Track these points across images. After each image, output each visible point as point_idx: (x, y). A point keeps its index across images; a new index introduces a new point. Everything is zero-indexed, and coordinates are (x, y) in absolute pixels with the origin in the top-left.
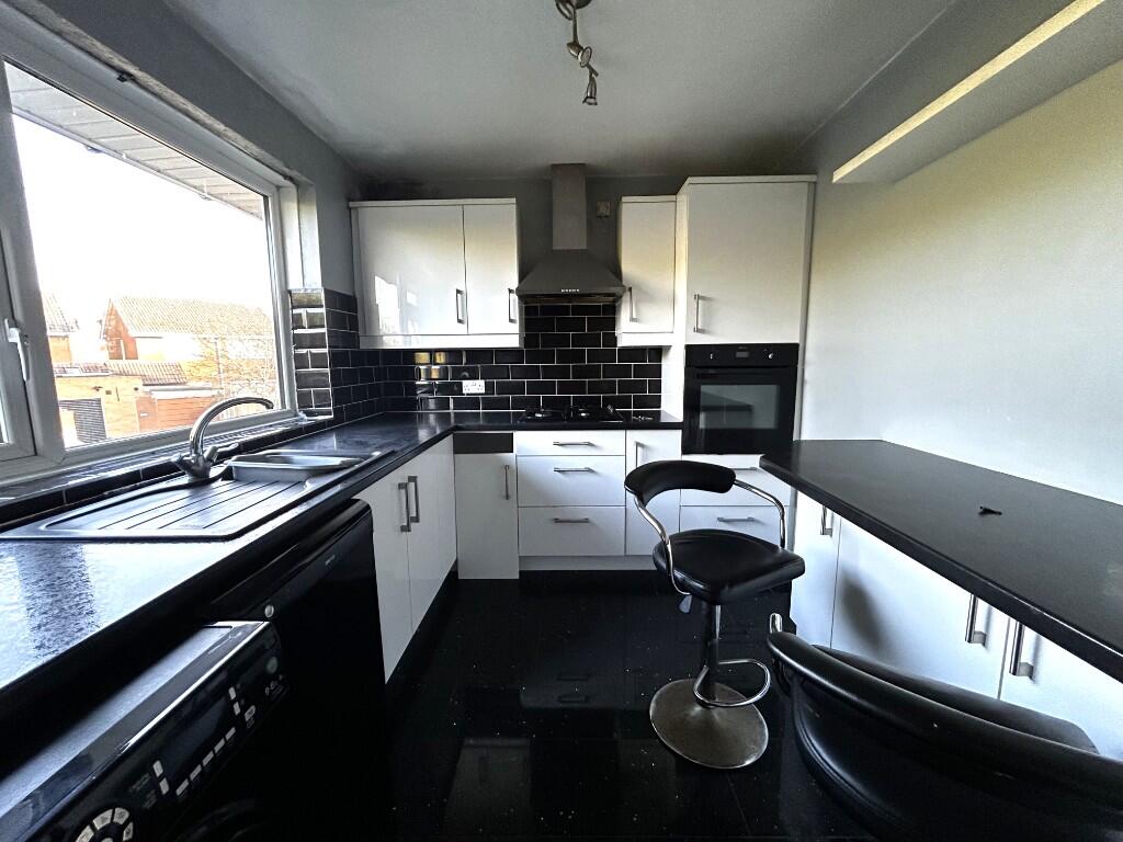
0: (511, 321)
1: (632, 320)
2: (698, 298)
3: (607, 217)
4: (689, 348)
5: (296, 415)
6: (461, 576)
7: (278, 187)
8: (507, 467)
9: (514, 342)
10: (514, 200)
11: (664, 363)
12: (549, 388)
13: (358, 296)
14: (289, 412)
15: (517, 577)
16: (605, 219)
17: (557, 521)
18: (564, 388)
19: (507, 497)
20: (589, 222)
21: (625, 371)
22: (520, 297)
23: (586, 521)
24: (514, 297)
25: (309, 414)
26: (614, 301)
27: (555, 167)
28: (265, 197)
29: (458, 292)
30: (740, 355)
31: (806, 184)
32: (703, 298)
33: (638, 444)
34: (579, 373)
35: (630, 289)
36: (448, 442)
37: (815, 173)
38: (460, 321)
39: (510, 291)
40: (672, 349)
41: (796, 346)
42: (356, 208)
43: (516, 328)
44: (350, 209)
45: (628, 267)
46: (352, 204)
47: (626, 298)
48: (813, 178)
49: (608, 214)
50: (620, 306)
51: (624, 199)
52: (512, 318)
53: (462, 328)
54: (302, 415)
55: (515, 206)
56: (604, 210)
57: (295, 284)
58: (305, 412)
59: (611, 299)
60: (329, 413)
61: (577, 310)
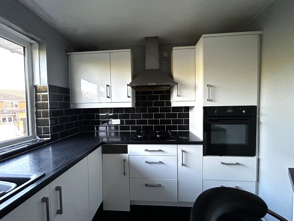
0: (128, 97)
1: (178, 96)
2: (209, 86)
3: (166, 57)
4: (205, 108)
5: (35, 138)
6: (104, 209)
7: (31, 44)
8: (125, 160)
9: (130, 105)
10: (130, 50)
11: (191, 113)
12: (145, 122)
13: (70, 88)
14: (31, 137)
15: (129, 210)
16: (166, 58)
17: (147, 185)
18: (151, 122)
19: (125, 174)
20: (160, 60)
21: (175, 116)
22: (132, 87)
23: (160, 186)
24: (129, 88)
25: (40, 137)
26: (170, 89)
27: (146, 38)
28: (24, 48)
29: (108, 86)
30: (229, 111)
31: (257, 35)
32: (211, 86)
33: (183, 151)
34: (157, 116)
35: (177, 84)
36: (99, 149)
37: (262, 30)
38: (108, 97)
39: (128, 85)
40: (195, 107)
41: (255, 107)
42: (70, 55)
43: (130, 100)
44: (68, 55)
45: (176, 75)
46: (68, 53)
47: (175, 87)
48: (260, 32)
49: (167, 56)
50: (173, 91)
51: (174, 48)
52: (129, 95)
53: (109, 100)
54: (38, 138)
55: (130, 52)
56: (165, 55)
57: (37, 83)
58: (39, 137)
59: (169, 87)
60: (48, 137)
61: (155, 92)
